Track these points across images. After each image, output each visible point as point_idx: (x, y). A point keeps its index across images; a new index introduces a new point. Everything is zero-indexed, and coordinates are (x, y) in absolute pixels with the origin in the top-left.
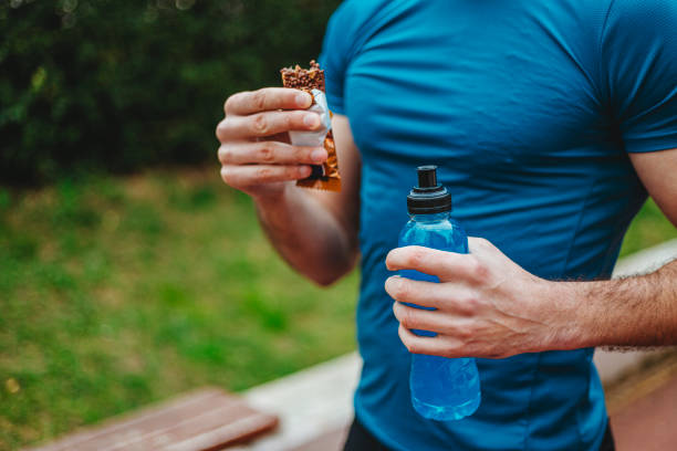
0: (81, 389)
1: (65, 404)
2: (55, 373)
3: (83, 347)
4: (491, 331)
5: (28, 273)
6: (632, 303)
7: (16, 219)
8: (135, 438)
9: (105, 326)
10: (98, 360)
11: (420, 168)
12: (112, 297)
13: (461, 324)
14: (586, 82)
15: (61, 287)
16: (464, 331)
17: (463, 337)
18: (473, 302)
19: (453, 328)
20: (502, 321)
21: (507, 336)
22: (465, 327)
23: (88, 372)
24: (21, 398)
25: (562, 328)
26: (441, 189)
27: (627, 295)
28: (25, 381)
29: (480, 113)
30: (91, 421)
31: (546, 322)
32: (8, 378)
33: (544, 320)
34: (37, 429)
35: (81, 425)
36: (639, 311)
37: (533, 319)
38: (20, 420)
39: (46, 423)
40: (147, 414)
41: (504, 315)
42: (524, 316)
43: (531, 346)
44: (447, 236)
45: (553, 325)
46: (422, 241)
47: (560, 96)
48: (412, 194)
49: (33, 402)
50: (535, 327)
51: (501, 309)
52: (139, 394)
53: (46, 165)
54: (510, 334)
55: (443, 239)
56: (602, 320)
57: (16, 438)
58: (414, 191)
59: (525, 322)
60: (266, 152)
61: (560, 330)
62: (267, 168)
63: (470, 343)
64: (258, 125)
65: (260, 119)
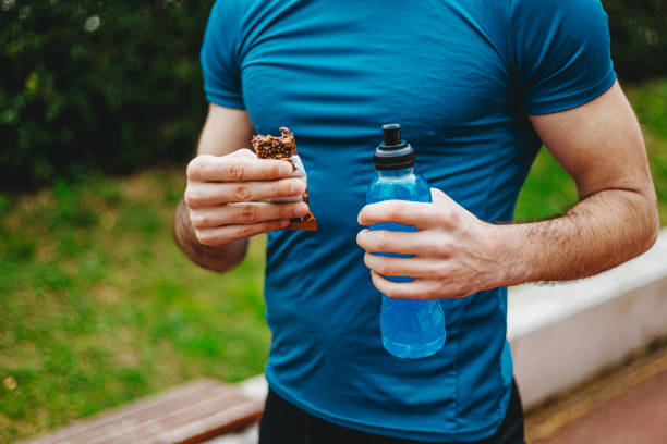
0: (78, 384)
1: (62, 399)
2: (52, 370)
3: (81, 344)
4: (462, 272)
5: (25, 275)
6: (561, 240)
7: (13, 222)
8: (129, 428)
9: (102, 325)
10: (94, 356)
11: (385, 127)
12: (108, 296)
14: (495, 55)
15: (58, 287)
17: (441, 278)
18: (450, 245)
20: (469, 262)
21: (473, 275)
22: (444, 269)
23: (85, 368)
24: (18, 393)
25: (512, 265)
26: (406, 146)
27: (557, 234)
28: (22, 378)
29: (400, 91)
30: (86, 414)
31: (499, 261)
32: (7, 377)
33: (498, 258)
34: (35, 424)
35: (77, 418)
36: (567, 247)
37: (491, 258)
38: (18, 416)
39: (43, 417)
40: (142, 405)
41: (471, 256)
42: (485, 256)
43: (488, 283)
45: (504, 263)
47: (474, 70)
48: (378, 151)
49: (31, 398)
50: (492, 265)
51: (469, 251)
52: (135, 386)
53: (42, 169)
54: (475, 273)
57: (13, 432)
58: (382, 149)
59: (486, 261)
60: (248, 214)
61: (510, 268)
62: (249, 227)
63: (446, 284)
64: (238, 195)
65: (240, 190)
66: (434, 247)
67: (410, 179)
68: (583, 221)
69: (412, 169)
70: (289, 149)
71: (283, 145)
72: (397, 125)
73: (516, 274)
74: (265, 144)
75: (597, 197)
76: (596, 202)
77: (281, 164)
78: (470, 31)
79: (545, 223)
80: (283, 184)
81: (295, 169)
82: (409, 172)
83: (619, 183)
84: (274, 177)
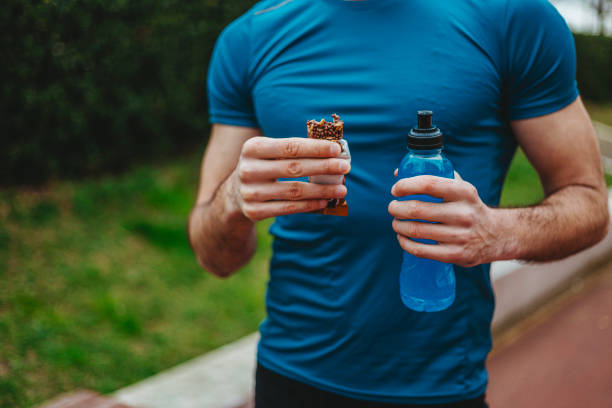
4: (476, 241)
6: (542, 223)
11: (420, 112)
13: (462, 232)
16: (463, 238)
17: (462, 243)
18: (472, 216)
19: (454, 236)
20: (481, 232)
21: (482, 246)
22: (463, 235)
26: (436, 130)
27: (539, 218)
31: (499, 238)
33: (498, 235)
36: (547, 229)
37: (494, 234)
41: (482, 227)
42: (491, 231)
44: (439, 165)
45: (502, 240)
46: (420, 170)
48: (412, 133)
51: (482, 223)
55: (437, 168)
56: (529, 236)
58: (414, 131)
59: (491, 236)
60: (295, 191)
61: (506, 243)
62: (292, 204)
63: (466, 248)
64: (291, 170)
65: (293, 165)
66: (458, 216)
67: (438, 158)
68: (558, 209)
69: (440, 150)
70: (339, 132)
71: (334, 128)
72: (431, 112)
73: (510, 250)
74: (319, 126)
75: (565, 191)
76: (564, 195)
77: (332, 144)
78: (473, 48)
79: (529, 209)
80: (333, 162)
81: (342, 151)
82: (437, 153)
83: (581, 180)
84: (325, 155)
